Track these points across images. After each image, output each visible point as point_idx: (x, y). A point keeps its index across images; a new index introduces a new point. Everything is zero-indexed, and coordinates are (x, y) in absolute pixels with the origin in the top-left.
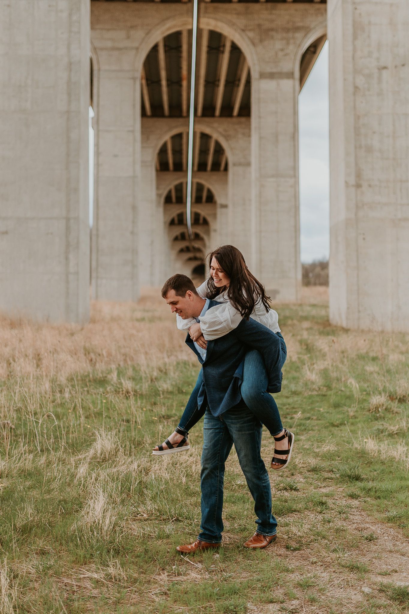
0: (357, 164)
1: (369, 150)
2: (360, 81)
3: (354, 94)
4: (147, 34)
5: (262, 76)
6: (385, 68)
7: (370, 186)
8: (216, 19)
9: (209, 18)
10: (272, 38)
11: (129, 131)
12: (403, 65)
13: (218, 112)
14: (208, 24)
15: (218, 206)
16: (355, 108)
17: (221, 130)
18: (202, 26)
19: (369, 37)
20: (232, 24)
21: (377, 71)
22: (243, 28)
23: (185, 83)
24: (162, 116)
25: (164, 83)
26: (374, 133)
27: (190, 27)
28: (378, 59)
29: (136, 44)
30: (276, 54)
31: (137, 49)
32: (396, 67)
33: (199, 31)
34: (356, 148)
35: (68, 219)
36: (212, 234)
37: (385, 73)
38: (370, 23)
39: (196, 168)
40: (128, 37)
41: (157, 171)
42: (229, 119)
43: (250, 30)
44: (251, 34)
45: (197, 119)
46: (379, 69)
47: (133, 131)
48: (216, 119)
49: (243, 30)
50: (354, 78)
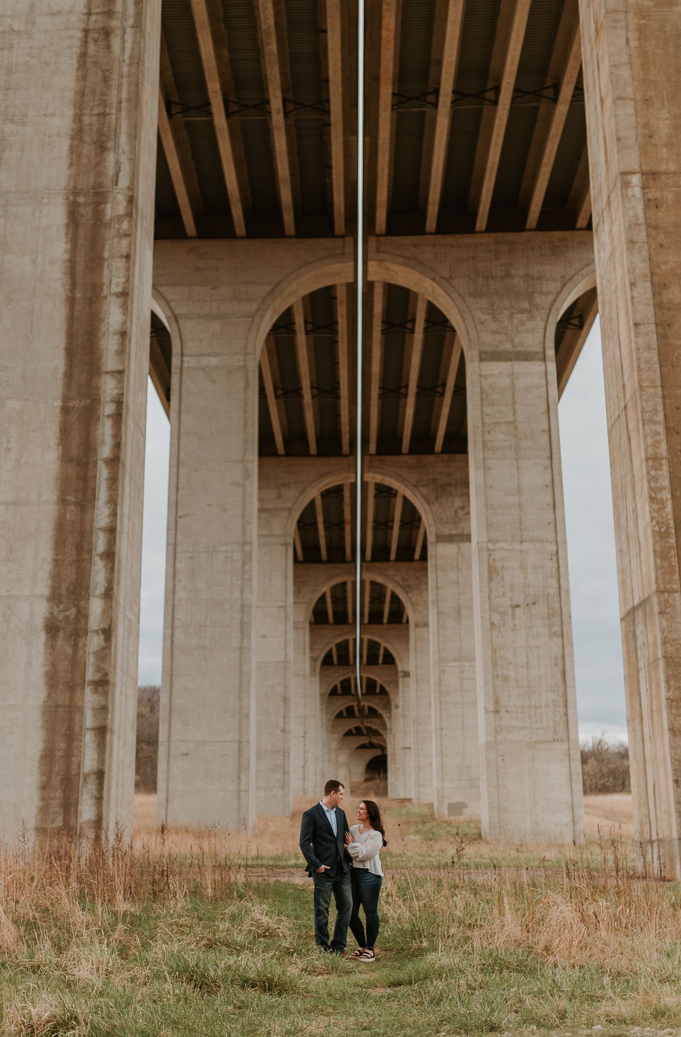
0: (495, 693)
1: (506, 679)
2: (496, 618)
3: (491, 629)
4: (302, 492)
5: (440, 539)
6: (518, 606)
7: (507, 712)
8: (383, 474)
9: (374, 472)
10: (450, 494)
11: (279, 607)
12: (534, 604)
13: (393, 556)
14: (373, 478)
15: (400, 674)
16: (491, 642)
17: (397, 578)
18: (365, 479)
19: (502, 579)
20: (402, 479)
21: (510, 609)
22: (415, 484)
23: (348, 528)
24: (319, 561)
25: (321, 527)
26: (510, 664)
27: (353, 480)
28: (511, 598)
29: (289, 505)
30: (456, 512)
31: (290, 510)
32: (527, 605)
33: (364, 485)
34: (493, 677)
35: (240, 742)
36: (394, 711)
37: (517, 610)
38: (503, 567)
39: (366, 620)
40: (279, 497)
41: (311, 624)
42: (409, 564)
43: (423, 486)
44: (425, 490)
45: (364, 564)
46: (512, 607)
47: (285, 607)
48: (391, 564)
49: (415, 486)
50: (490, 615)
